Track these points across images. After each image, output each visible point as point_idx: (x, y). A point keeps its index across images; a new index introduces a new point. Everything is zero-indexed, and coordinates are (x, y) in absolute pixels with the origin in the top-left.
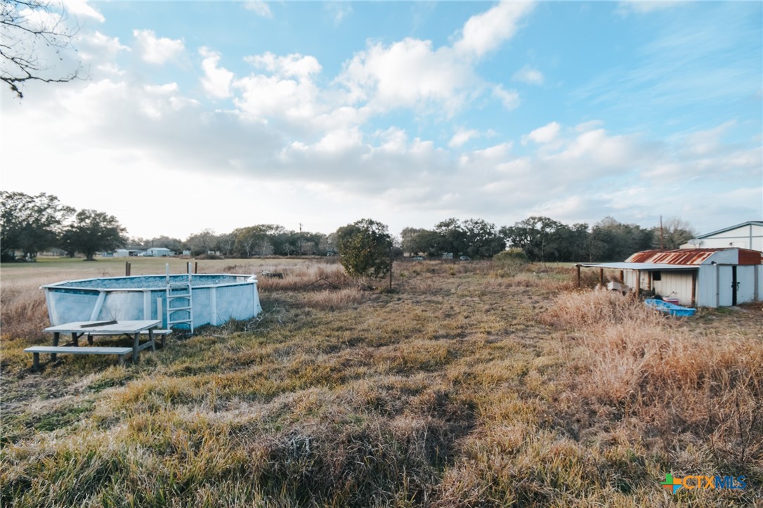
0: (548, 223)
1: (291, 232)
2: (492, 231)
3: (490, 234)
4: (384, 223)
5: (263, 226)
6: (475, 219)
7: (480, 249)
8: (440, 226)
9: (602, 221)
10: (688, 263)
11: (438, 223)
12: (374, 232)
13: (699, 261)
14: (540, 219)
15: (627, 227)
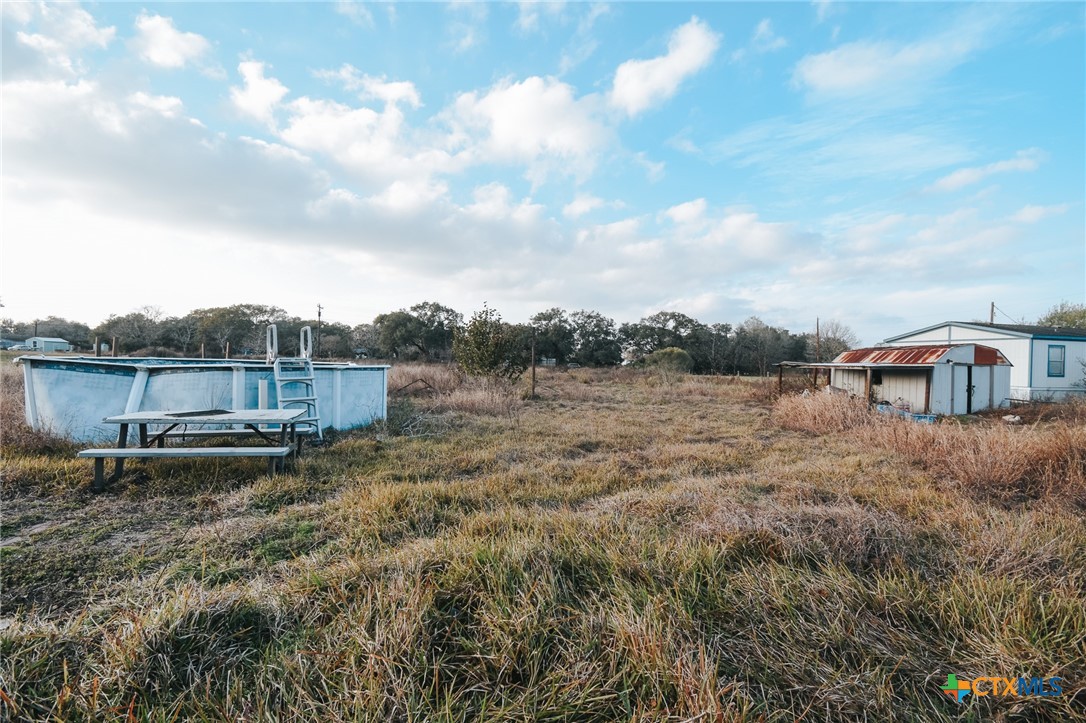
0: (682, 321)
1: (295, 319)
2: (611, 329)
3: (607, 333)
4: (458, 311)
5: (248, 307)
6: (588, 311)
7: (595, 353)
8: (539, 319)
9: (746, 323)
10: (920, 362)
11: (535, 314)
12: (441, 324)
13: (932, 359)
14: (673, 316)
15: (774, 331)
